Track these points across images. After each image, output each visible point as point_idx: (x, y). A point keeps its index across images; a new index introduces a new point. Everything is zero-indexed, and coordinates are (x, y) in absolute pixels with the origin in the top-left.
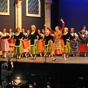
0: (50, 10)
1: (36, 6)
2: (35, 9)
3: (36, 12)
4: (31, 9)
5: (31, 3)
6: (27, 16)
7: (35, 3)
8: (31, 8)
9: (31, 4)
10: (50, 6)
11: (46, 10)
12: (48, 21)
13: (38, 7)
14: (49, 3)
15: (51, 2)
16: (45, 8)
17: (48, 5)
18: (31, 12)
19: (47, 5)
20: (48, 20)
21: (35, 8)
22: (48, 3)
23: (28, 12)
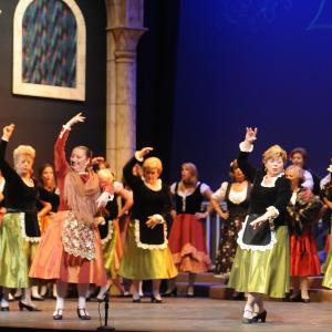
0: (135, 66)
1: (62, 43)
2: (58, 62)
3: (61, 72)
4: (38, 59)
5: (38, 27)
6: (16, 91)
7: (58, 30)
8: (37, 52)
9: (39, 34)
10: (134, 45)
11: (111, 67)
12: (120, 120)
13: (75, 50)
14: (126, 33)
15: (139, 24)
16: (111, 56)
17: (122, 40)
18: (36, 75)
19: (116, 40)
20: (122, 116)
21: (57, 54)
22: (122, 30)
23: (24, 76)
